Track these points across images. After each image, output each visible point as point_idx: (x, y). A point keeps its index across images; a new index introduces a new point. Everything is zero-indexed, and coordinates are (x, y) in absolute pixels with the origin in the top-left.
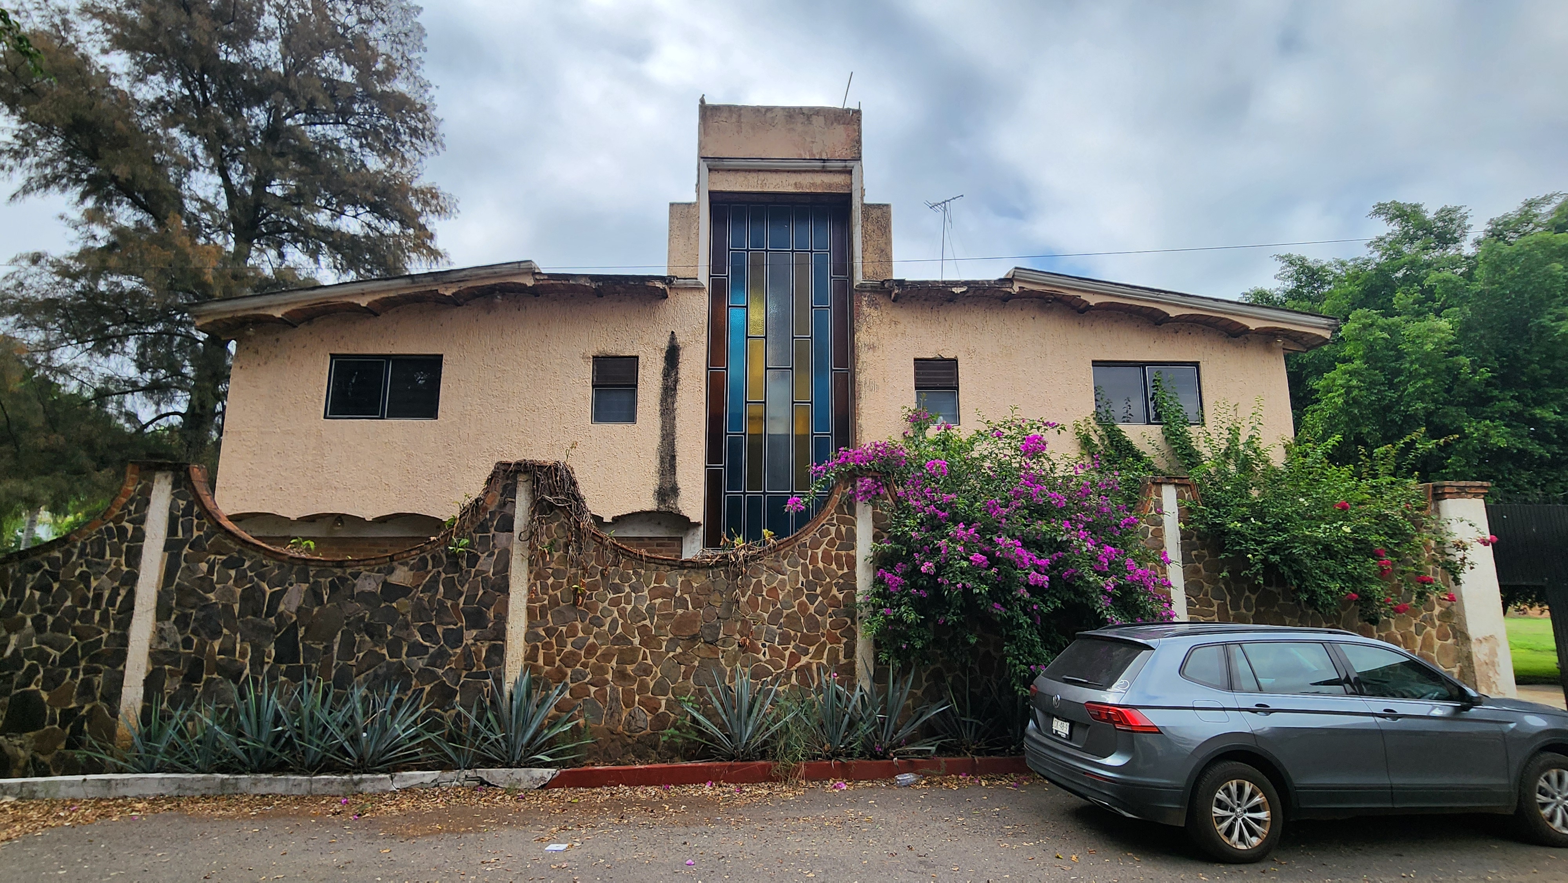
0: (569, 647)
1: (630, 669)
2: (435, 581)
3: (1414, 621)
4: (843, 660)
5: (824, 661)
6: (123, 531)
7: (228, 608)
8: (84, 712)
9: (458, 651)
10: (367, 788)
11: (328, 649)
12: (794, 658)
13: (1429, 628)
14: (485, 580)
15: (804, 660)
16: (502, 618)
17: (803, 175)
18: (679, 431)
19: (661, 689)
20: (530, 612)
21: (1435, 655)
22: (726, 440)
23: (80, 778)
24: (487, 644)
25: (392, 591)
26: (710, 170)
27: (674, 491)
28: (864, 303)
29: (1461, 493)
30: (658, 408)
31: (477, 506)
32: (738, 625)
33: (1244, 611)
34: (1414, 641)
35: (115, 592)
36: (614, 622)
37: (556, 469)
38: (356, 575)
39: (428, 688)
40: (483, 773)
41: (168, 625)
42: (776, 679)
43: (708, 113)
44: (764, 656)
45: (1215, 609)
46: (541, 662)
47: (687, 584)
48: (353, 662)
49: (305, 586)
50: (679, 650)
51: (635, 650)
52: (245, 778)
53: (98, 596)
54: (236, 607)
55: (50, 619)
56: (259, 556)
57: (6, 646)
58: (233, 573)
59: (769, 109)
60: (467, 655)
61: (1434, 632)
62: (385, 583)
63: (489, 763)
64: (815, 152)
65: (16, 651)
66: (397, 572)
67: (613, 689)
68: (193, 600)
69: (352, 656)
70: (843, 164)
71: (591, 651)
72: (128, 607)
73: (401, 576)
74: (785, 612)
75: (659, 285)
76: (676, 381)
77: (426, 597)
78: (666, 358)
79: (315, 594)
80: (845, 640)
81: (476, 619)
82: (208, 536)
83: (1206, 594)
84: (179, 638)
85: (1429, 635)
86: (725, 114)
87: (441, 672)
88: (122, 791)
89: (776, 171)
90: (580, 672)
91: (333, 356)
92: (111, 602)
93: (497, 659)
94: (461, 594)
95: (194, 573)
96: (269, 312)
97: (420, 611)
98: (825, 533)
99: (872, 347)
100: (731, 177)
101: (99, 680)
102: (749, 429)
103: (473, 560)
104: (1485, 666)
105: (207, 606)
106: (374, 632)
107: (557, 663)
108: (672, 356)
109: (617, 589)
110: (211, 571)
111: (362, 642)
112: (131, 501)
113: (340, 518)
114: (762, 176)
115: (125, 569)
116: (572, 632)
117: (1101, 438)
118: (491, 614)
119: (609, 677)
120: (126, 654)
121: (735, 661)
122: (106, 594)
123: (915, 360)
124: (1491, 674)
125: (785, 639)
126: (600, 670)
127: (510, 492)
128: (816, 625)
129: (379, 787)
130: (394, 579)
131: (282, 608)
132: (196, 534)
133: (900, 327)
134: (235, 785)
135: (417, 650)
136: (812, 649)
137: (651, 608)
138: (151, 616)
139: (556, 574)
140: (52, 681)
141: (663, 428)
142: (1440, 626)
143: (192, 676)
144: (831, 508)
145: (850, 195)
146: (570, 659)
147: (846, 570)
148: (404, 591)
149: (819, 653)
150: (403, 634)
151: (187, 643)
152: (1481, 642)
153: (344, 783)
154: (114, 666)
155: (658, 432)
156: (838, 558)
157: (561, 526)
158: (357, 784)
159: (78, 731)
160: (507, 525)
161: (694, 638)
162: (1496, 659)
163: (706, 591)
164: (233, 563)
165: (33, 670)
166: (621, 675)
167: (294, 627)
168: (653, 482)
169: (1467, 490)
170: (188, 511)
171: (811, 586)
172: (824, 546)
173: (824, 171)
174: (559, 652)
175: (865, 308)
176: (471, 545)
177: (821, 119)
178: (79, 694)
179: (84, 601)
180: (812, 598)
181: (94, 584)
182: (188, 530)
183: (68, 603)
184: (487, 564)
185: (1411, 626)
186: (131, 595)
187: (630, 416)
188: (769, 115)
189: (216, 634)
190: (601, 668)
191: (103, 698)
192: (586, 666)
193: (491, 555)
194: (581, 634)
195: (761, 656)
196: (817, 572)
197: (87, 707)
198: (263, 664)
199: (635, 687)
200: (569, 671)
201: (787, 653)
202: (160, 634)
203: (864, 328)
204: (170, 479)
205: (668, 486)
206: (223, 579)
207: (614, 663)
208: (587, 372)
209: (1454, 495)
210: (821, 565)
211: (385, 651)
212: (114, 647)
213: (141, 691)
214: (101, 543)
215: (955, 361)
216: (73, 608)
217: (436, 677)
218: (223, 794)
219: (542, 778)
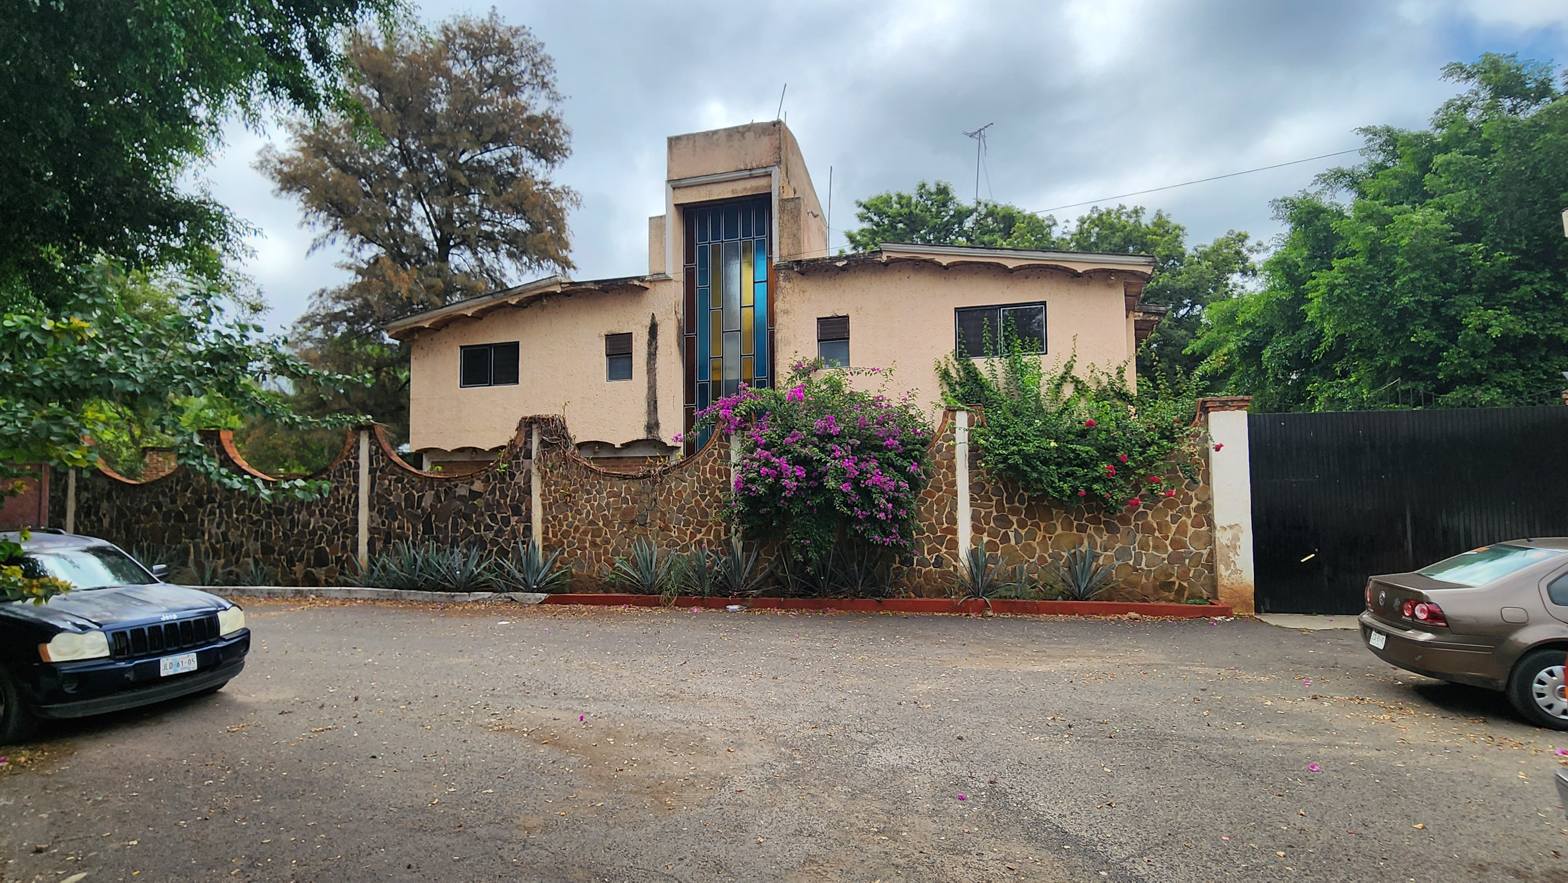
0: (565, 527)
1: (598, 540)
2: (494, 488)
3: (1170, 513)
4: (723, 537)
5: (712, 538)
6: (350, 463)
7: (399, 504)
8: (344, 558)
9: (509, 528)
10: (458, 599)
11: (446, 527)
12: (693, 536)
13: (1184, 518)
14: (519, 487)
15: (699, 537)
16: (529, 510)
17: (738, 182)
18: (658, 384)
19: (616, 552)
20: (544, 507)
21: (1187, 539)
22: (697, 386)
23: (338, 588)
24: (523, 525)
25: (475, 495)
26: (674, 189)
27: (657, 425)
28: (781, 278)
29: (1224, 406)
30: (646, 368)
31: (513, 443)
32: (659, 515)
33: (1018, 505)
34: (1168, 528)
35: (350, 497)
36: (588, 512)
37: (553, 420)
38: (456, 486)
39: (495, 549)
40: (512, 594)
41: (375, 513)
42: (682, 548)
43: (673, 143)
44: (674, 534)
45: (994, 503)
46: (550, 535)
47: (628, 489)
48: (458, 534)
49: (433, 492)
50: (625, 529)
51: (600, 529)
52: (405, 592)
53: (344, 498)
54: (403, 504)
55: (325, 510)
56: (411, 476)
57: (309, 524)
58: (400, 485)
59: (715, 132)
60: (513, 531)
61: (1189, 522)
62: (470, 490)
63: (516, 590)
64: (747, 162)
65: (314, 527)
66: (476, 484)
67: (590, 552)
68: (383, 500)
69: (458, 531)
70: (764, 170)
71: (577, 529)
72: (356, 505)
73: (478, 486)
74: (687, 506)
75: (636, 283)
76: (656, 348)
77: (490, 498)
78: (649, 333)
79: (437, 496)
80: (724, 524)
81: (516, 511)
82: (387, 465)
83: (987, 492)
84: (380, 521)
85: (1184, 523)
86: (684, 142)
87: (501, 540)
88: (355, 596)
89: (719, 182)
90: (571, 542)
91: (461, 347)
92: (349, 502)
93: (528, 533)
94: (508, 496)
95: (383, 485)
96: (422, 325)
97: (488, 506)
98: (711, 455)
99: (786, 312)
100: (688, 191)
101: (348, 542)
102: (712, 377)
103: (512, 476)
104: (1226, 549)
105: (390, 504)
106: (468, 518)
107: (559, 536)
108: (653, 330)
109: (589, 492)
110: (390, 485)
111: (462, 523)
112: (352, 447)
113: (474, 449)
114: (709, 187)
115: (353, 484)
116: (566, 518)
117: (958, 371)
118: (523, 508)
119: (587, 545)
120: (358, 529)
121: (657, 536)
122: (347, 498)
123: (818, 319)
124: (1231, 555)
125: (687, 523)
126: (582, 541)
127: (529, 435)
128: (706, 515)
129: (463, 599)
130: (474, 488)
131: (423, 504)
132: (381, 464)
133: (807, 295)
134: (401, 595)
135: (488, 528)
136: (704, 530)
137: (608, 504)
138: (367, 509)
139: (556, 484)
140: (330, 542)
141: (649, 382)
142: (1195, 516)
143: (387, 541)
144: (714, 438)
145: (770, 195)
146: (565, 534)
147: (724, 479)
148: (479, 495)
149: (708, 532)
150: (481, 519)
151: (383, 523)
152: (1225, 529)
153: (447, 596)
154: (354, 535)
155: (646, 385)
156: (719, 471)
157: (557, 455)
158: (453, 597)
159: (343, 568)
160: (528, 456)
161: (633, 522)
162: (1238, 543)
163: (639, 493)
164: (399, 480)
165: (321, 536)
166: (594, 544)
167: (430, 515)
168: (644, 420)
169: (1229, 403)
170: (377, 452)
171: (702, 490)
172: (710, 463)
173: (752, 177)
174: (560, 529)
175: (782, 282)
176: (510, 467)
177: (752, 133)
178: (342, 549)
179: (337, 501)
180: (703, 497)
181: (341, 492)
182: (378, 463)
183: (332, 502)
184: (519, 479)
185: (1167, 516)
186: (357, 497)
187: (627, 374)
188: (715, 137)
189: (395, 519)
190: (583, 539)
191: (351, 551)
192: (574, 538)
193: (522, 473)
194: (570, 519)
195: (672, 533)
196: (706, 481)
197: (345, 556)
198: (418, 534)
199: (602, 551)
200: (566, 541)
201: (688, 532)
202: (371, 519)
203: (781, 298)
204: (367, 435)
205: (653, 422)
206: (396, 489)
207: (589, 537)
208: (602, 346)
209: (1215, 409)
210: (708, 476)
211: (473, 529)
212: (352, 525)
213: (366, 547)
214: (341, 470)
215: (847, 317)
216: (333, 505)
217: (499, 543)
218: (395, 599)
219: (540, 599)
